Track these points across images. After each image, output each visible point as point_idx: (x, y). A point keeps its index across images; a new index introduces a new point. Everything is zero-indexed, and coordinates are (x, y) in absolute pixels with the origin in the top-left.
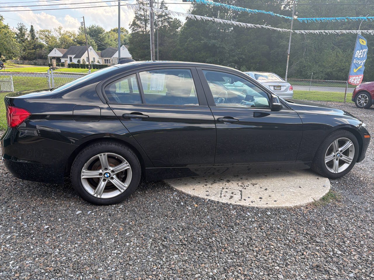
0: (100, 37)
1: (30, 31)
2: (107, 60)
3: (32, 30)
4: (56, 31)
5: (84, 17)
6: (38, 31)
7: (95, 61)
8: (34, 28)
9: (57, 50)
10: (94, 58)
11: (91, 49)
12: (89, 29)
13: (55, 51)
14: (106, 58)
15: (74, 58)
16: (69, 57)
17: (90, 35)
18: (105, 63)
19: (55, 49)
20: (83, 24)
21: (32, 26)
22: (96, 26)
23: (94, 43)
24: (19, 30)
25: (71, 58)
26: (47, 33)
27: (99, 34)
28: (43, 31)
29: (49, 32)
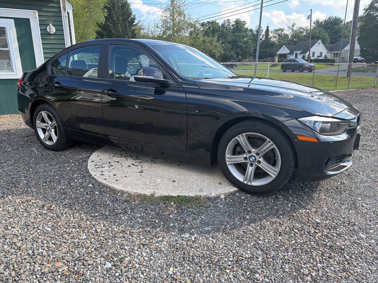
0: (335, 29)
1: (265, 32)
2: (337, 54)
3: (267, 31)
4: (290, 28)
5: (311, 10)
6: (273, 30)
7: (321, 57)
8: (269, 28)
9: (285, 47)
10: (321, 53)
11: (319, 43)
12: (325, 21)
13: (284, 48)
14: (336, 52)
15: (299, 54)
16: (295, 54)
17: (324, 27)
18: (334, 57)
19: (284, 46)
20: (310, 17)
21: (268, 27)
22: (334, 17)
23: (327, 36)
24: (256, 32)
25: (296, 54)
26: (280, 32)
27: (335, 26)
28: (277, 30)
29: (282, 30)
